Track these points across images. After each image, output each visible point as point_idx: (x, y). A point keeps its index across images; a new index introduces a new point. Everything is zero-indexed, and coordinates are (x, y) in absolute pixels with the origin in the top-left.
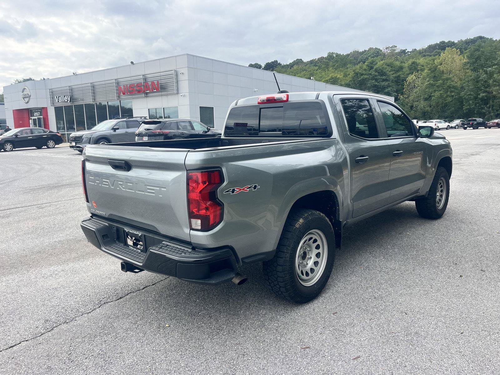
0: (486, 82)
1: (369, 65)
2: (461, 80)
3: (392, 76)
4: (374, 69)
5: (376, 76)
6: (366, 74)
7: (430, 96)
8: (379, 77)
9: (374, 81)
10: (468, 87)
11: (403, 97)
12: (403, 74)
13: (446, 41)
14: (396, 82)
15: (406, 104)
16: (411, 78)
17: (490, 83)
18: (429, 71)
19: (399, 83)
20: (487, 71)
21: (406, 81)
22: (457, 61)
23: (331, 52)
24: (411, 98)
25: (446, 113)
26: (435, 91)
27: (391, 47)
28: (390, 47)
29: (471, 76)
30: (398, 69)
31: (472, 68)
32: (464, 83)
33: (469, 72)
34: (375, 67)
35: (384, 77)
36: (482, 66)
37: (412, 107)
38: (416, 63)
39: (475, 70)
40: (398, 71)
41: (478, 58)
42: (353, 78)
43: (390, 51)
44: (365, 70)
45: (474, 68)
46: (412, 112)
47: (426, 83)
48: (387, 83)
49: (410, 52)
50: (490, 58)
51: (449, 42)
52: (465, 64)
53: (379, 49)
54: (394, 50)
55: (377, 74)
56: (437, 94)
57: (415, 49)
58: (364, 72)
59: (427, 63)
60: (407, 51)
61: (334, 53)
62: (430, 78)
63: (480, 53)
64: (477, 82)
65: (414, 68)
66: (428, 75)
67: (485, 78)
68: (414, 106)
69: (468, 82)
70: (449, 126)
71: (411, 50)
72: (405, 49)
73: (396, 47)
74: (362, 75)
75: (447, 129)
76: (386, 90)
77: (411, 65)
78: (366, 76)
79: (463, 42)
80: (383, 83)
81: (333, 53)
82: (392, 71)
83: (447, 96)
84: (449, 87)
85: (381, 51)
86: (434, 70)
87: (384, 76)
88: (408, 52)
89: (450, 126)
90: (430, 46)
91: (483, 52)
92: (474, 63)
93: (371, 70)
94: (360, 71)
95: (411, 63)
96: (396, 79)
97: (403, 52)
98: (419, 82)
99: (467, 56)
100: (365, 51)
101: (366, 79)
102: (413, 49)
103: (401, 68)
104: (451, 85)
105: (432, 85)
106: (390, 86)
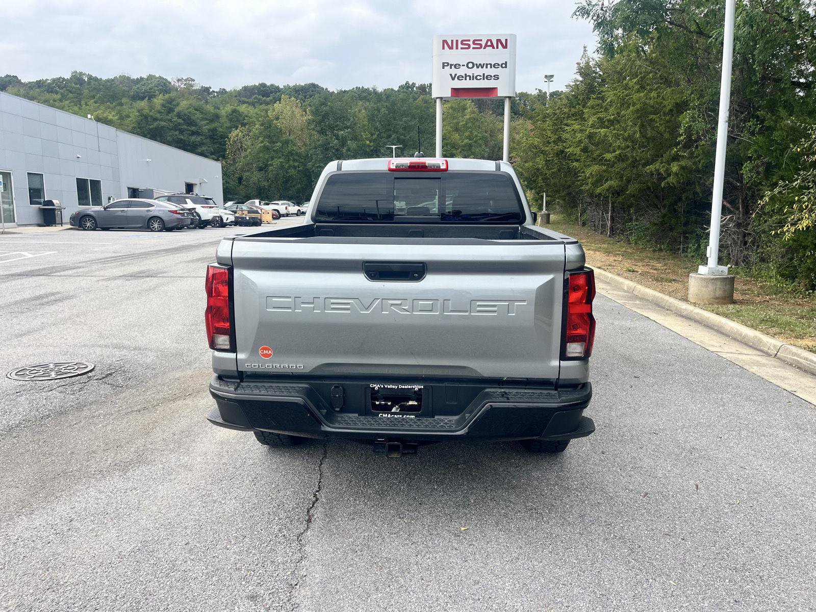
0: (337, 150)
1: (167, 105)
2: (305, 144)
3: (206, 128)
4: (175, 113)
5: (180, 124)
6: (161, 120)
7: (266, 165)
8: (186, 127)
9: (177, 133)
10: (316, 156)
11: (226, 162)
12: (221, 127)
13: (268, 84)
14: (211, 137)
15: (232, 174)
16: (234, 134)
17: (344, 152)
18: (262, 127)
19: (216, 141)
20: (338, 135)
21: (228, 138)
22: (298, 116)
23: (78, 72)
24: (239, 165)
25: (290, 192)
26: (272, 158)
27: (186, 80)
28: (184, 79)
29: (319, 141)
30: (212, 117)
31: (319, 129)
32: (310, 149)
33: (316, 136)
34: (176, 110)
35: (193, 128)
36: (332, 128)
37: (240, 179)
38: (239, 111)
39: (322, 132)
40: (212, 121)
41: (326, 116)
42: (139, 124)
43: (185, 86)
44: (159, 112)
45: (322, 129)
46: (242, 187)
47: (260, 145)
48: (199, 139)
49: (217, 92)
50: (341, 118)
51: (272, 85)
52: (309, 122)
53: (166, 80)
54: (192, 86)
55: (180, 121)
56: (276, 162)
57: (224, 89)
58: (158, 115)
59: (257, 114)
60: (211, 90)
61: (85, 74)
62: (265, 137)
63: (328, 108)
64: (327, 149)
65: (237, 120)
66: (261, 133)
67: (336, 145)
68: (244, 178)
69: (315, 148)
70: (299, 210)
71: (218, 90)
72: (208, 86)
73: (194, 80)
74: (155, 119)
75: (297, 215)
76: (199, 150)
77: (232, 114)
78: (163, 123)
79: (291, 89)
80: (193, 138)
81: (81, 74)
82: (203, 119)
83: (289, 167)
84: (291, 153)
85: (170, 83)
86: (268, 126)
87: (193, 126)
88: (213, 91)
89: (301, 211)
90: (245, 87)
91: (331, 108)
92: (320, 122)
93: (169, 112)
94: (151, 114)
95: (230, 111)
96: (211, 133)
97: (206, 90)
98: (248, 142)
99: (312, 112)
100: (142, 78)
101: (163, 127)
102: (220, 89)
103: (217, 117)
104: (294, 151)
105: (266, 148)
106: (203, 144)
